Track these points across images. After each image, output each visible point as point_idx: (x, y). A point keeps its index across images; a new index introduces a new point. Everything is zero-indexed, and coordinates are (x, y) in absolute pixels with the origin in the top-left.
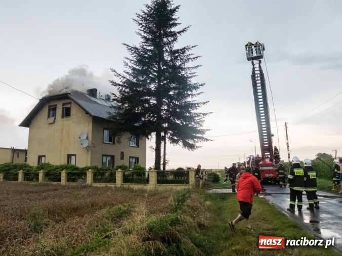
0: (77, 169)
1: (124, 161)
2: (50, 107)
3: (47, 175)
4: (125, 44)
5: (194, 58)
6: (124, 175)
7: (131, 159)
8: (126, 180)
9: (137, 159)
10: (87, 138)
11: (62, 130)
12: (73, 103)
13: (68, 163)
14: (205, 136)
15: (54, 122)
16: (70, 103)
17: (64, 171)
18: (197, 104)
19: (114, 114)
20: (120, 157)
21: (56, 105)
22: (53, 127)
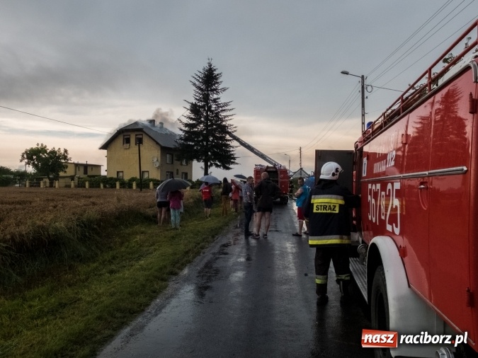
1: (179, 175)
2: (124, 136)
3: (139, 185)
7: (183, 174)
9: (186, 174)
10: (157, 161)
13: (142, 177)
14: (236, 161)
15: (129, 148)
16: (142, 135)
17: (151, 182)
19: (178, 147)
20: (176, 173)
21: (130, 135)
22: (128, 151)
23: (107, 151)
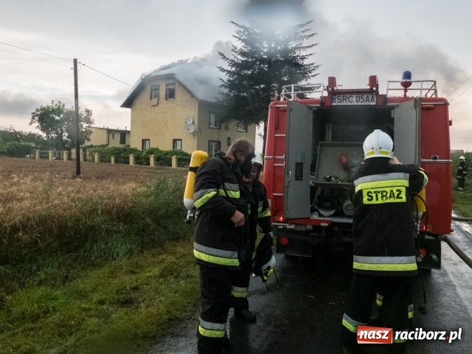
2: (152, 86)
3: (158, 159)
4: (233, 22)
5: (309, 36)
10: (193, 123)
11: (166, 112)
12: (177, 84)
13: (174, 147)
15: (158, 104)
16: (174, 84)
19: (221, 99)
20: (226, 144)
21: (159, 85)
22: (156, 109)
23: (132, 111)
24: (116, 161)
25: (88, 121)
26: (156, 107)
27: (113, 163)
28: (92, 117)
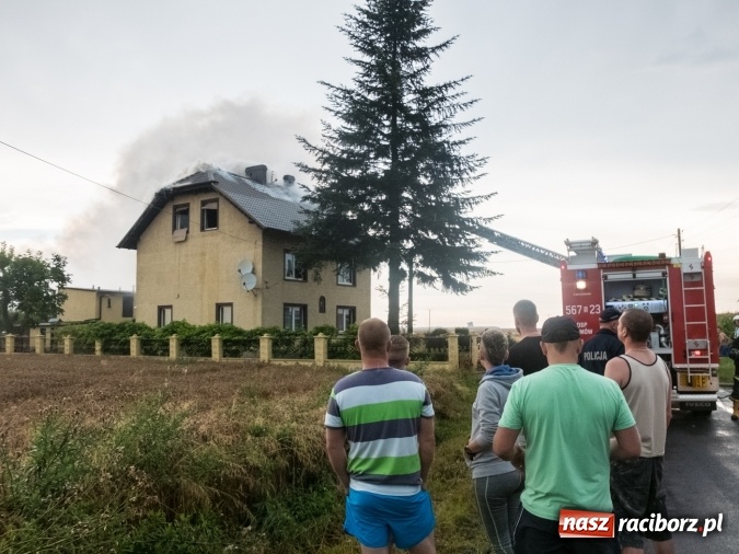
0: (240, 332)
1: (326, 315)
2: (175, 207)
3: (185, 344)
4: (323, 83)
6: (329, 344)
7: (340, 311)
8: (333, 353)
9: (353, 310)
10: (254, 272)
11: (203, 254)
12: (221, 201)
13: (218, 318)
14: (488, 266)
15: (186, 239)
16: (216, 200)
17: (217, 336)
18: (473, 198)
19: (305, 224)
20: (317, 309)
21: (188, 205)
22: (184, 249)
23: (138, 254)
24: (105, 350)
25: (59, 276)
26: (184, 245)
27: (98, 353)
28: (67, 270)
